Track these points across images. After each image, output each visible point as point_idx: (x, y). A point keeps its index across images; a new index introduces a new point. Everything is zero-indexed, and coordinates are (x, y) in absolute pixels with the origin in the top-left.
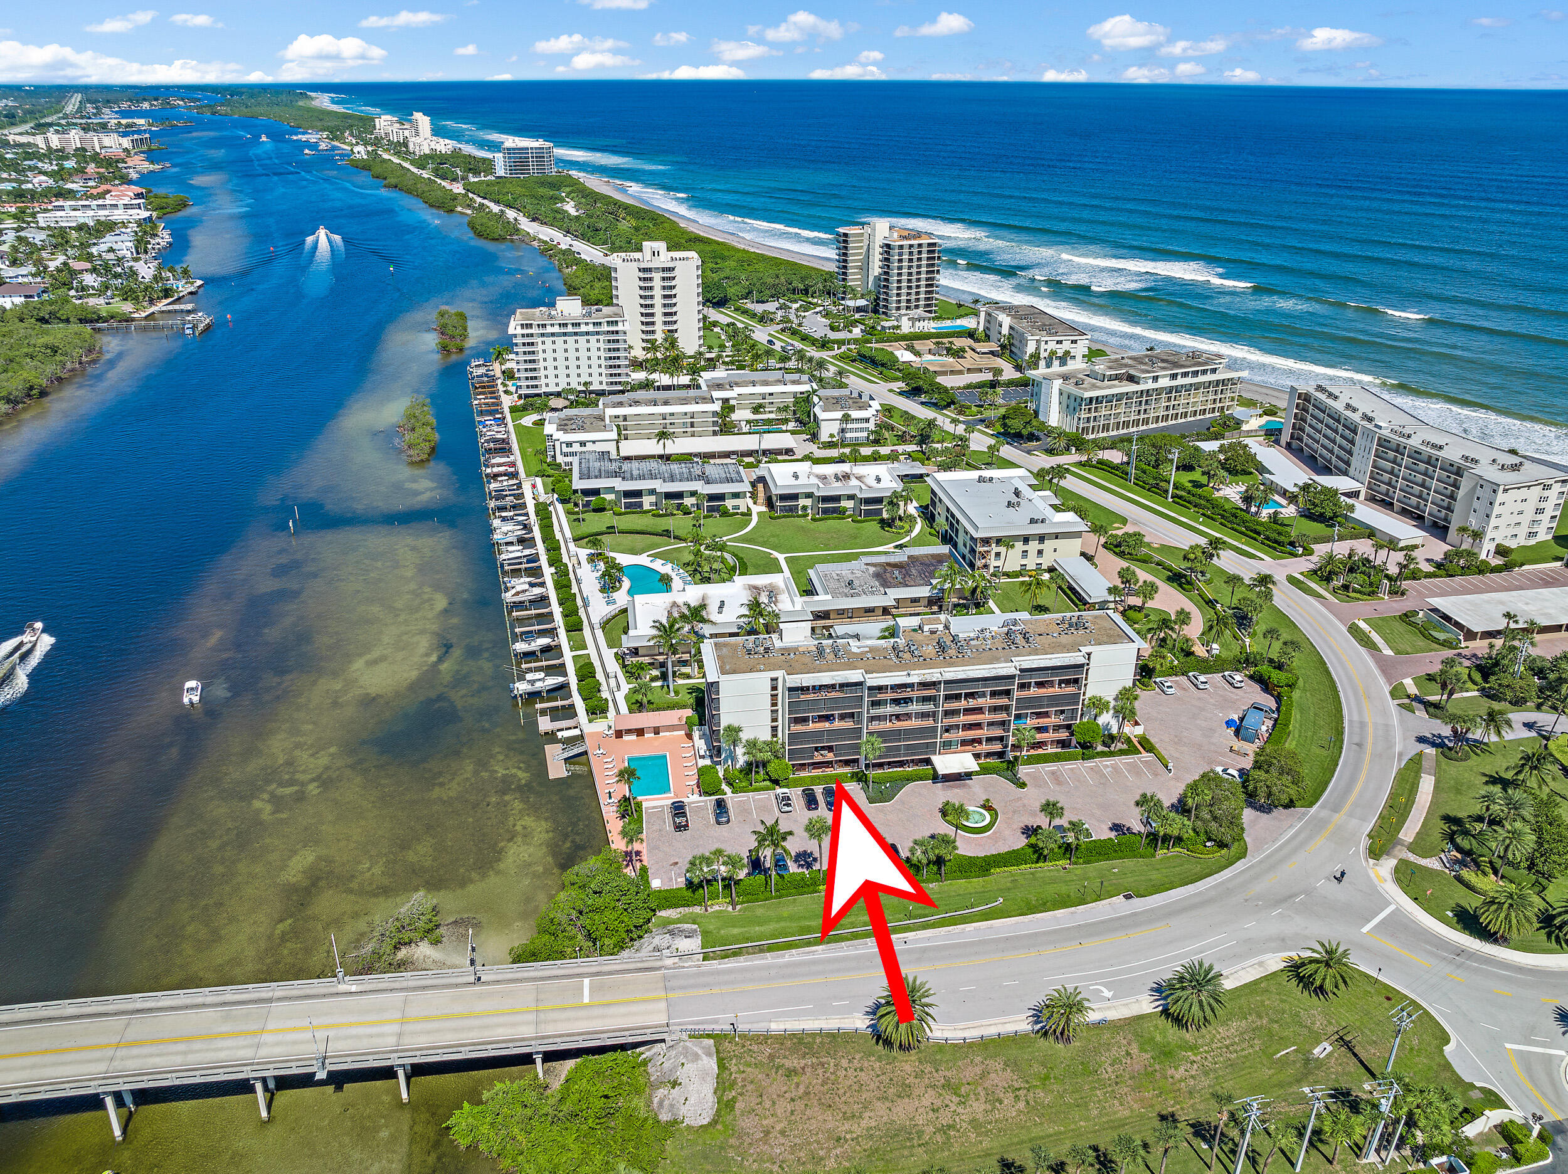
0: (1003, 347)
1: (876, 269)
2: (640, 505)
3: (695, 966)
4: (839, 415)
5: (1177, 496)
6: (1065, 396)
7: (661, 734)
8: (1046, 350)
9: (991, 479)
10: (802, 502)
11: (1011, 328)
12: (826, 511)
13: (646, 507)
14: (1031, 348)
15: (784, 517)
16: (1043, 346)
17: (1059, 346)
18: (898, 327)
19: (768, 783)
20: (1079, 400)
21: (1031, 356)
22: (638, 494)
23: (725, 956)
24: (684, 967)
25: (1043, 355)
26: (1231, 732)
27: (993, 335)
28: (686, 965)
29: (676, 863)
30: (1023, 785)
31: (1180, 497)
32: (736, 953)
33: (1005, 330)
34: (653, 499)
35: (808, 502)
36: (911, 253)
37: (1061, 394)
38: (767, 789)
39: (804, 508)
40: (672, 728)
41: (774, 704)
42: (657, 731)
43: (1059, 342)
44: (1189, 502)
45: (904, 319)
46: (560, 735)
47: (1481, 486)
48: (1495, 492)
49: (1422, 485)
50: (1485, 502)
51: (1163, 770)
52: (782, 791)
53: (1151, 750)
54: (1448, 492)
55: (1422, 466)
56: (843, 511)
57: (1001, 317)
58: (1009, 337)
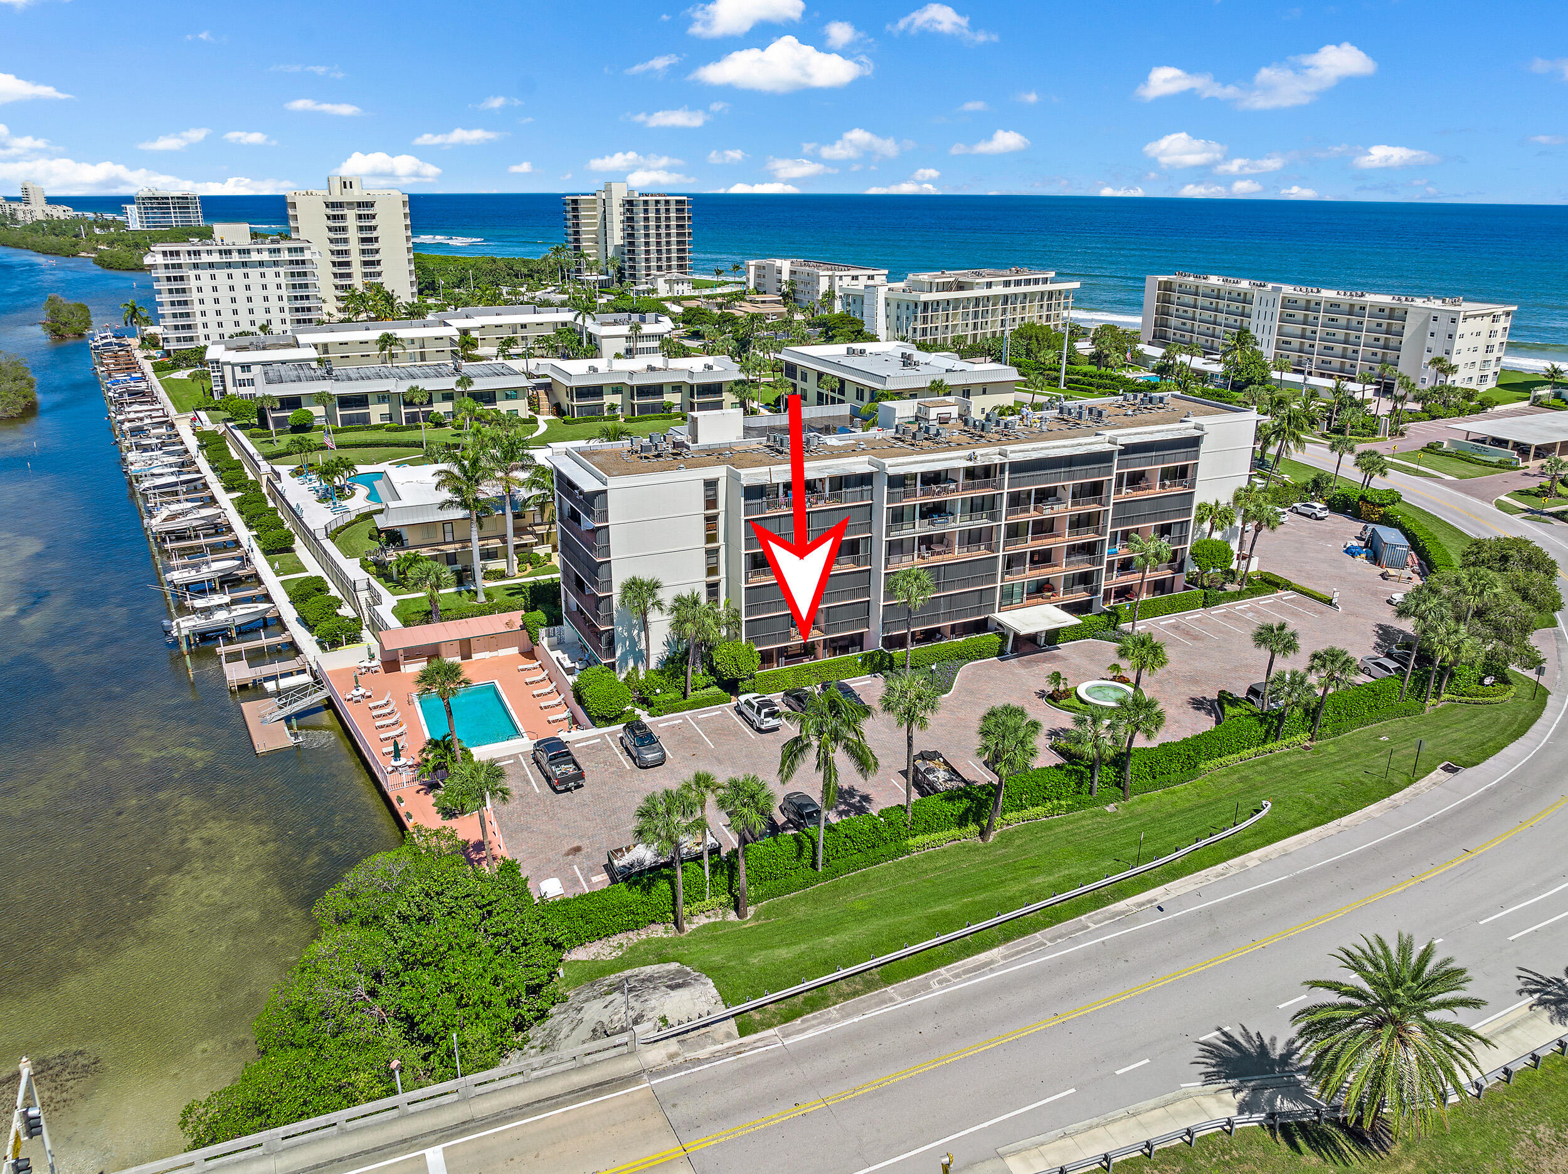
0: (785, 296)
2: (365, 418)
3: (727, 1053)
4: (624, 330)
5: (1072, 381)
6: (893, 306)
7: (476, 656)
8: (841, 287)
9: (862, 352)
10: (609, 399)
11: (793, 273)
12: (643, 409)
13: (375, 420)
14: (823, 286)
15: (585, 420)
16: (838, 283)
17: (854, 282)
18: (655, 291)
19: (715, 689)
20: (912, 307)
21: (825, 295)
22: (361, 400)
23: (790, 1012)
25: (837, 293)
26: (1361, 560)
27: (770, 284)
28: (702, 1054)
29: (577, 849)
31: (1077, 382)
32: (816, 1001)
33: (785, 276)
34: (385, 408)
35: (617, 399)
36: (658, 211)
37: (888, 305)
39: (612, 408)
40: (494, 641)
41: (711, 538)
42: (466, 649)
43: (855, 278)
44: (1090, 384)
46: (271, 685)
47: (1435, 319)
48: (1453, 321)
49: (1346, 342)
50: (1442, 336)
51: (1324, 607)
52: (743, 698)
53: (1288, 586)
54: (1382, 342)
55: (1342, 319)
56: (668, 408)
57: (778, 263)
58: (792, 283)
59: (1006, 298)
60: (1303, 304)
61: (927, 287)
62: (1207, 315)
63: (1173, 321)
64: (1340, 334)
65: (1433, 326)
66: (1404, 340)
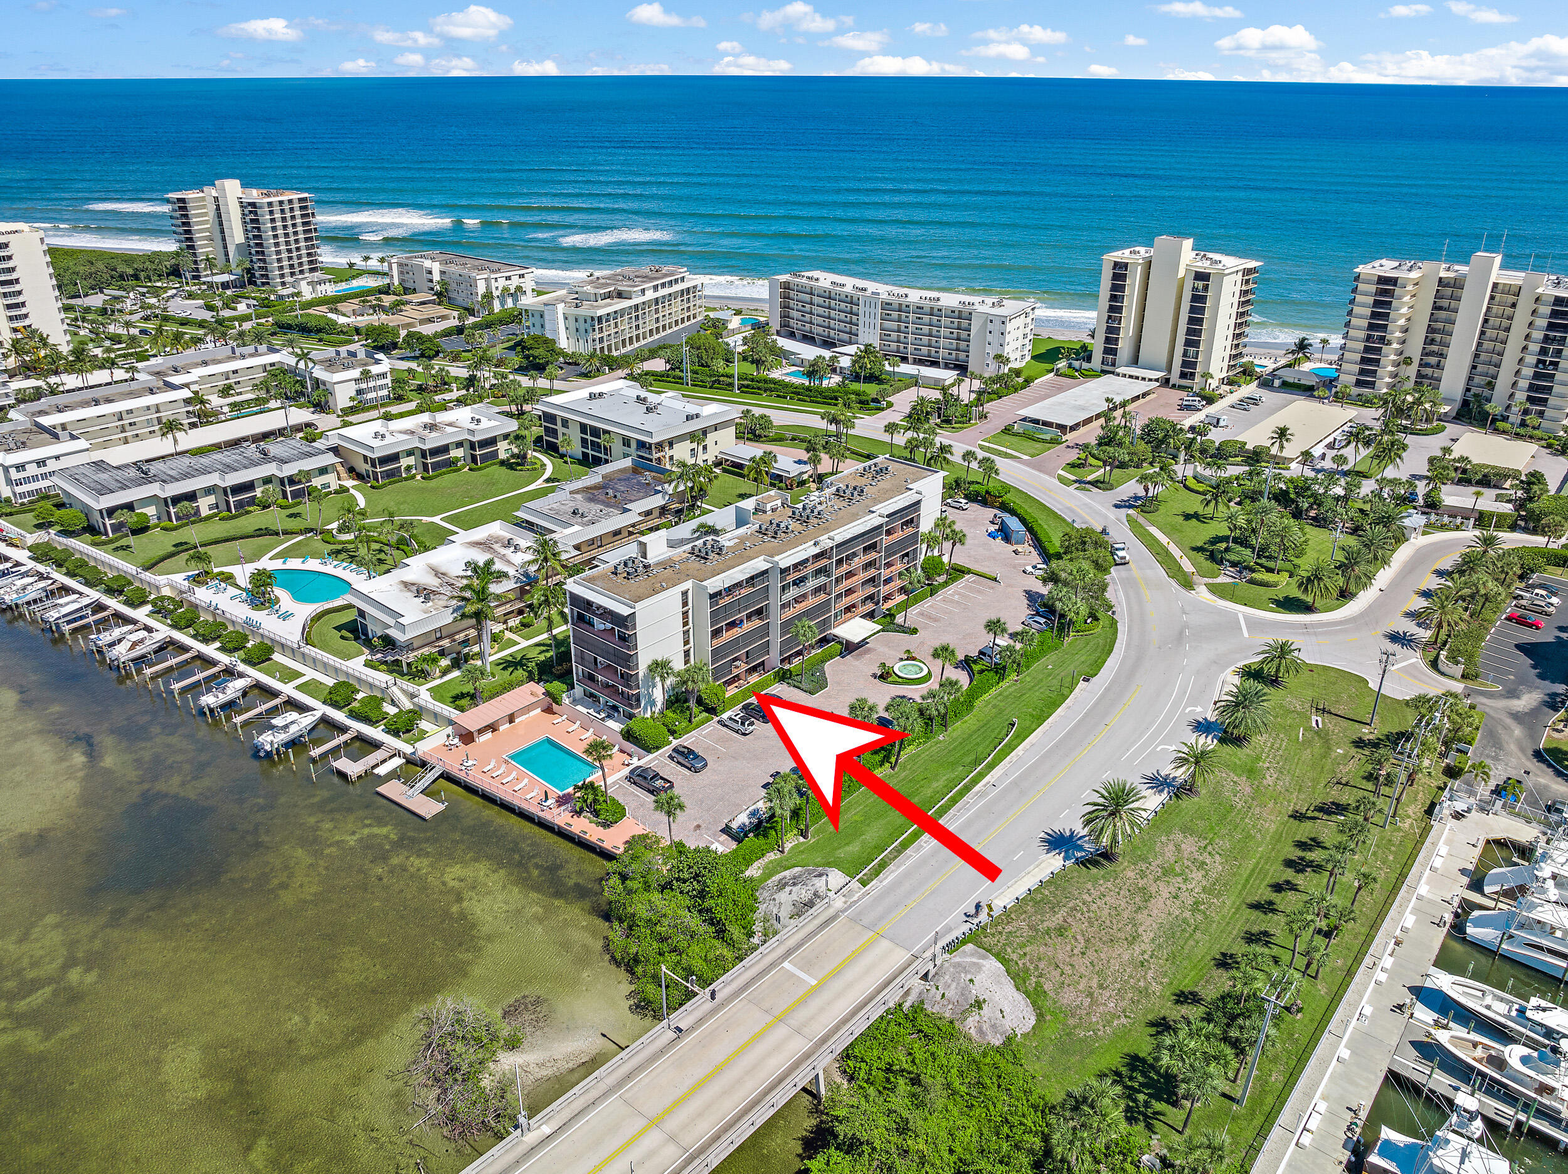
0: (439, 294)
1: (237, 235)
2: (196, 511)
3: (864, 896)
4: (356, 373)
5: (743, 386)
6: (572, 320)
7: (517, 721)
8: (497, 288)
9: (601, 395)
10: (405, 462)
11: (442, 273)
12: (436, 466)
13: (205, 512)
14: (481, 288)
15: (390, 483)
16: (494, 284)
17: (508, 282)
18: (298, 294)
19: (705, 714)
20: (589, 320)
21: (484, 297)
22: (191, 496)
23: (877, 871)
24: (856, 902)
25: (496, 293)
26: (999, 540)
27: (422, 284)
28: (855, 898)
29: (698, 826)
30: (914, 631)
31: (747, 386)
32: (883, 865)
33: (436, 277)
34: (212, 499)
35: (411, 461)
36: (282, 211)
37: (566, 318)
38: (708, 720)
39: (408, 468)
41: (685, 624)
42: (511, 719)
43: (508, 278)
44: (759, 388)
45: (303, 283)
46: (382, 771)
47: (991, 321)
48: (1003, 323)
49: (930, 335)
50: (996, 333)
51: (993, 583)
52: (725, 716)
53: (969, 572)
54: (955, 335)
55: (926, 318)
56: (455, 462)
57: (427, 264)
58: (443, 282)
59: (657, 300)
60: (896, 307)
61: (593, 298)
62: (821, 310)
63: (794, 314)
64: (926, 329)
65: (990, 327)
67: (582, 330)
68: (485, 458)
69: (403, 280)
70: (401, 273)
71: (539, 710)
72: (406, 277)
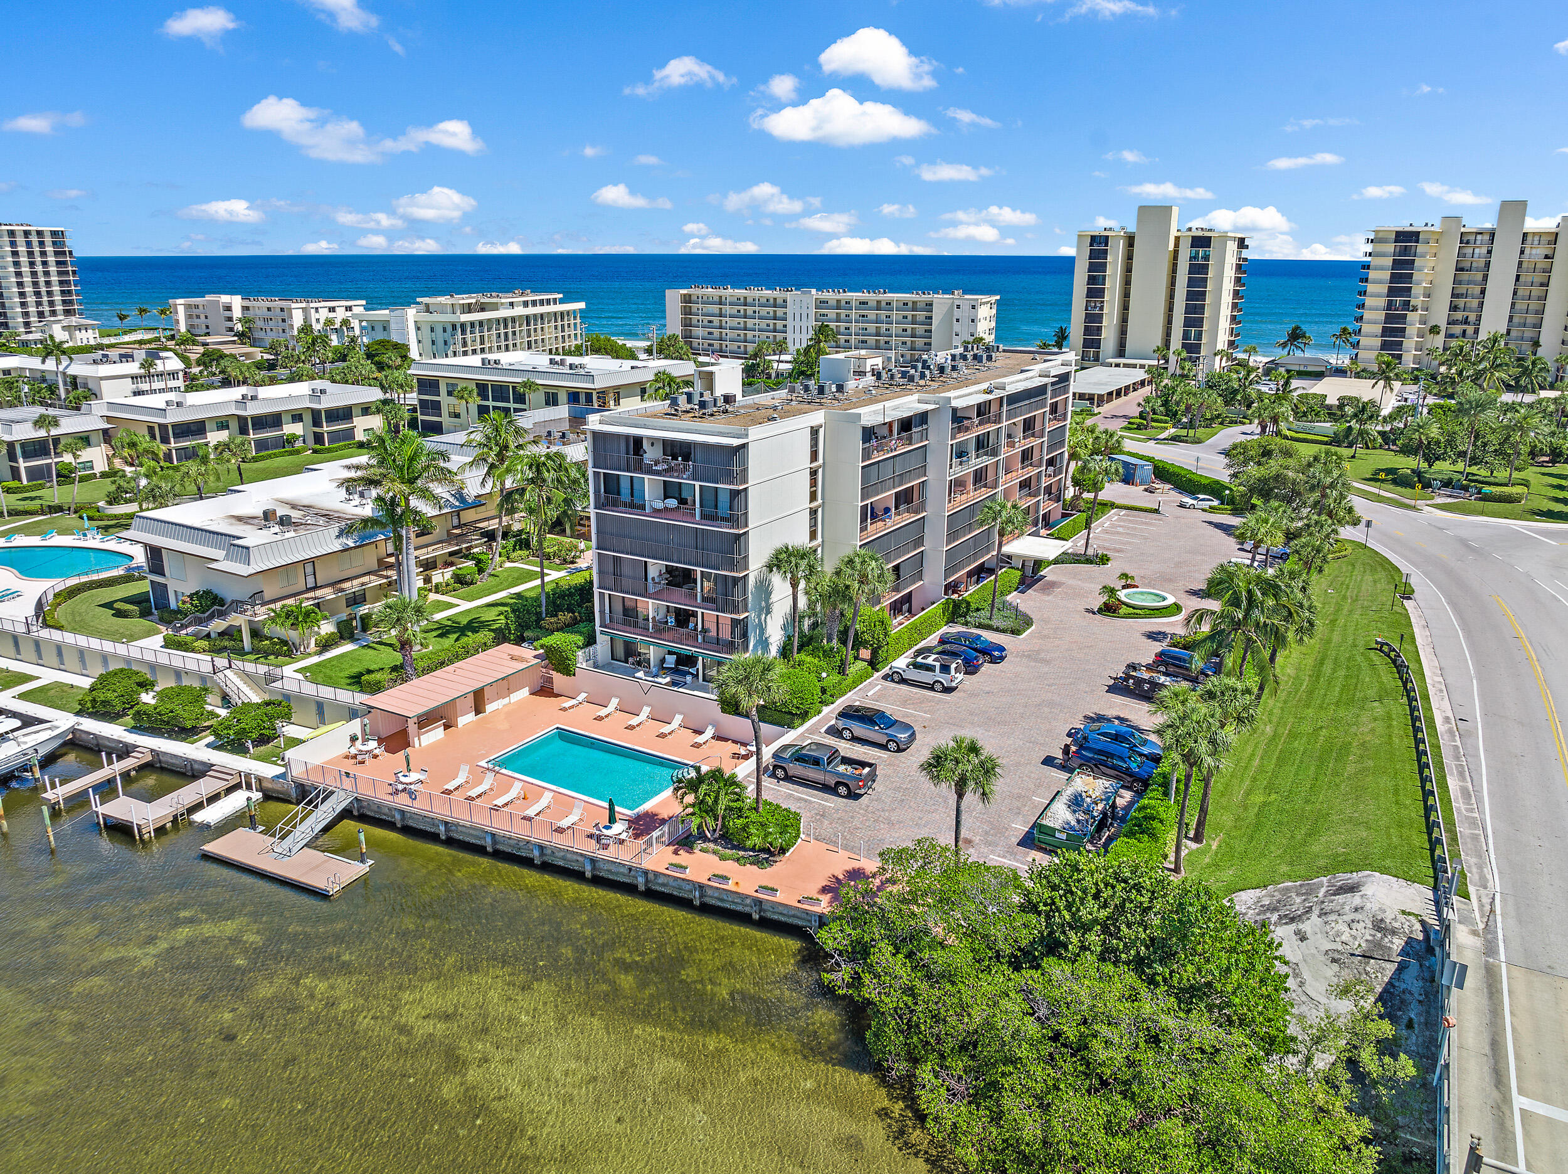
4: (133, 367)
6: (426, 330)
7: (490, 708)
8: (318, 320)
10: (215, 437)
11: (245, 309)
12: (261, 445)
14: (298, 320)
16: (314, 315)
17: (332, 315)
19: (860, 663)
20: (449, 329)
21: (301, 330)
25: (316, 326)
33: (237, 313)
35: (223, 437)
36: (29, 244)
37: (418, 329)
40: (507, 684)
41: (813, 496)
42: (479, 701)
43: (332, 309)
45: (57, 327)
46: (210, 815)
47: (958, 307)
48: (973, 307)
49: (878, 334)
50: (965, 321)
54: (909, 332)
55: (871, 315)
56: (291, 440)
57: (225, 299)
58: (244, 320)
61: (449, 309)
62: (734, 322)
63: (699, 332)
64: (872, 327)
65: (957, 313)
66: (933, 328)
67: (440, 342)
68: (335, 437)
69: (192, 326)
70: (189, 317)
71: (524, 693)
72: (196, 321)
